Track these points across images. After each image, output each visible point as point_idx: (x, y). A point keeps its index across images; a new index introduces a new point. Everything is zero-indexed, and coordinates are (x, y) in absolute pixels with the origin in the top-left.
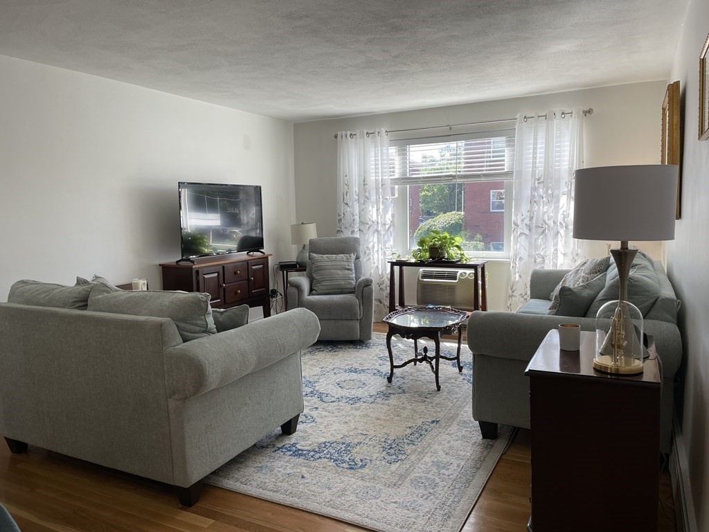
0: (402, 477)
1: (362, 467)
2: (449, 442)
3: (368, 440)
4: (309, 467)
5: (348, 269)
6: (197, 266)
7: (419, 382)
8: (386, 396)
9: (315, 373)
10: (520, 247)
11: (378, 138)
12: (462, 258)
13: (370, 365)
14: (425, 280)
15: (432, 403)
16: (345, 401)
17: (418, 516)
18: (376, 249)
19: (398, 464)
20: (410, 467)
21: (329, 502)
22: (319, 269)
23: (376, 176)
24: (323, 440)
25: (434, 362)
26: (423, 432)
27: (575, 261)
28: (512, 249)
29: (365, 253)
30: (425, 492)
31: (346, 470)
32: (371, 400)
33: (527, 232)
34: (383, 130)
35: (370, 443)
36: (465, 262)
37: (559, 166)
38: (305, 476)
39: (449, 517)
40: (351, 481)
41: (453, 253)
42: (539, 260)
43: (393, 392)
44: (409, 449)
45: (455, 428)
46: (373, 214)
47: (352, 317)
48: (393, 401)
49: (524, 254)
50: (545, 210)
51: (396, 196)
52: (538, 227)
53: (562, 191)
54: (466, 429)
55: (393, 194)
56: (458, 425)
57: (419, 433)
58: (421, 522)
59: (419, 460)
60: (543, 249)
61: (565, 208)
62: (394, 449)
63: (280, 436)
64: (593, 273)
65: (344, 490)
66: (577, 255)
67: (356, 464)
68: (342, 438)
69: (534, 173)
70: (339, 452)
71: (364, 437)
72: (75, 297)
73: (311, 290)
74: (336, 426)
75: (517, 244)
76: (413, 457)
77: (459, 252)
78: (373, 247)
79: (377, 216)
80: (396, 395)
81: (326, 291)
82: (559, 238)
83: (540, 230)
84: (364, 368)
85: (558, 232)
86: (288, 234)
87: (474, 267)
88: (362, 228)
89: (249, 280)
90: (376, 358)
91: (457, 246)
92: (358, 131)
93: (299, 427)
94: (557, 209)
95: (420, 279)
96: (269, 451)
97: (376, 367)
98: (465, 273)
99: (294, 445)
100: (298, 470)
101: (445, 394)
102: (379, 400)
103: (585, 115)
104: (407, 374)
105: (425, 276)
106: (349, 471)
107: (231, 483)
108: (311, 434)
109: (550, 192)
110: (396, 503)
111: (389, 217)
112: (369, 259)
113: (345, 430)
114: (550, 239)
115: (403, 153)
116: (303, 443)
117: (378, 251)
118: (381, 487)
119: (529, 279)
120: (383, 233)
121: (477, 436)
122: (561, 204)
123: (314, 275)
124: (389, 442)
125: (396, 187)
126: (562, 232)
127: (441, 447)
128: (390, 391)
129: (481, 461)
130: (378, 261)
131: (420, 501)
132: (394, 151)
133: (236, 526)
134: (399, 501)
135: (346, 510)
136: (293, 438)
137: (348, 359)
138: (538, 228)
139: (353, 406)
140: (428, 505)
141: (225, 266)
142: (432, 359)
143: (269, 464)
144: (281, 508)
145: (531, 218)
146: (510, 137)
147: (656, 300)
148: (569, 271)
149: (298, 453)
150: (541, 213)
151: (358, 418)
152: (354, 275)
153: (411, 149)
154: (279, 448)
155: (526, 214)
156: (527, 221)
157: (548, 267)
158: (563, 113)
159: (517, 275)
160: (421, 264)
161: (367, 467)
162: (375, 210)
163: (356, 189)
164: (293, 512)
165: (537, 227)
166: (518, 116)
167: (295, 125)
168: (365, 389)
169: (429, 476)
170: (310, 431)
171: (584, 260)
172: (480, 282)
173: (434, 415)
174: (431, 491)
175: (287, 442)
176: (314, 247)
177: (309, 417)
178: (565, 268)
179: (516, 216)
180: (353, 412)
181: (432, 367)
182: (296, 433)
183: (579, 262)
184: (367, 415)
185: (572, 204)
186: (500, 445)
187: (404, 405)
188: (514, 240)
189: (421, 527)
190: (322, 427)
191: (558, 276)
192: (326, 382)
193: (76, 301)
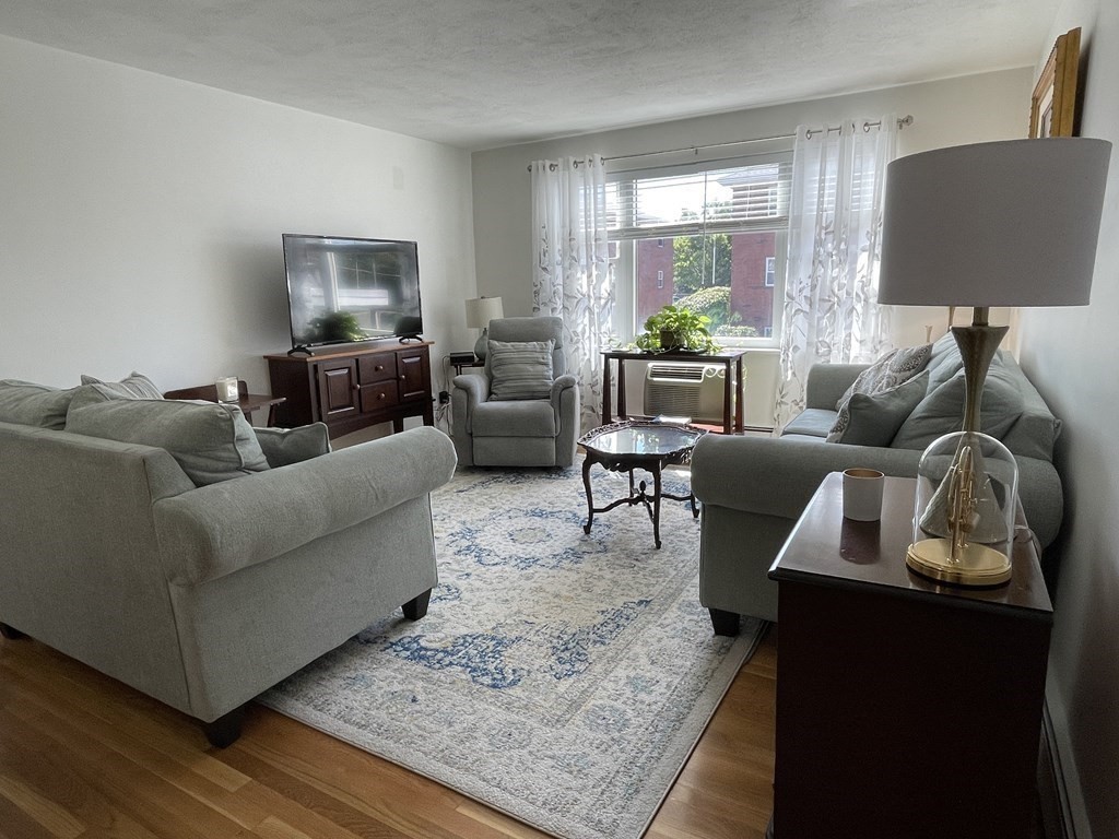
0: (574, 705)
1: (514, 683)
2: (659, 640)
3: (533, 632)
4: (429, 680)
5: (543, 364)
6: (314, 359)
7: (631, 534)
8: (577, 555)
9: (482, 517)
10: (795, 331)
11: (589, 170)
12: (708, 347)
13: (563, 505)
14: (655, 379)
15: (644, 568)
16: (513, 562)
17: (585, 787)
18: (587, 335)
19: (571, 680)
20: (590, 686)
21: (442, 751)
22: (501, 363)
23: (586, 228)
24: (464, 631)
25: (652, 504)
26: (622, 621)
27: (877, 351)
28: (783, 334)
29: (571, 340)
30: (606, 738)
31: (485, 689)
32: (553, 562)
33: (807, 308)
34: (598, 157)
35: (535, 639)
36: (712, 353)
37: (858, 207)
38: (419, 697)
39: (637, 791)
40: (490, 712)
41: (696, 339)
42: (822, 350)
43: (590, 549)
44: (593, 651)
45: (673, 615)
46: (582, 282)
47: (545, 434)
48: (586, 565)
49: (801, 341)
50: (834, 275)
51: (618, 256)
52: (824, 300)
53: (861, 246)
54: (691, 617)
55: (612, 253)
56: (679, 609)
57: (617, 620)
58: (587, 800)
59: (607, 672)
60: (830, 333)
61: (864, 272)
62: (570, 651)
63: (401, 621)
64: (905, 370)
65: (474, 728)
66: (880, 342)
67: (504, 678)
68: (493, 629)
69: (819, 218)
70: (482, 655)
71: (528, 627)
73: (490, 393)
74: (489, 607)
75: (790, 326)
76: (598, 668)
77: (705, 338)
78: (584, 333)
79: (589, 286)
80: (592, 556)
81: (509, 396)
82: (855, 318)
83: (827, 305)
84: (555, 510)
85: (853, 308)
86: (462, 313)
87: (726, 361)
88: (567, 304)
89: (398, 378)
90: (575, 494)
91: (701, 329)
92: (560, 160)
93: (432, 607)
94: (852, 273)
95: (649, 378)
96: (374, 650)
97: (571, 509)
98: (715, 370)
99: (416, 640)
100: (410, 687)
101: (668, 554)
102: (566, 564)
103: (901, 126)
104: (615, 520)
105: (655, 374)
106: (490, 692)
107: (299, 708)
108: (448, 620)
109: (843, 246)
110: (552, 758)
111: (606, 286)
112: (578, 348)
113: (501, 613)
114: (841, 318)
115: (627, 192)
116: (430, 636)
117: (589, 337)
118: (536, 725)
119: (807, 378)
120: (596, 310)
121: (705, 628)
122: (859, 267)
123: (494, 372)
124: (566, 638)
125: (618, 243)
126: (859, 307)
127: (645, 649)
128: (585, 548)
129: (709, 676)
130: (590, 351)
131: (594, 755)
132: (614, 189)
133: (281, 791)
134: (557, 753)
135: (467, 770)
136: (418, 628)
137: (535, 495)
138: (823, 303)
139: (524, 572)
140: (607, 764)
141: (360, 359)
142: (650, 499)
143: (368, 674)
144: (364, 760)
145: (813, 287)
146: (786, 164)
147: (1017, 420)
148: (868, 367)
149: (419, 655)
150: (829, 278)
151: (526, 595)
152: (551, 372)
153: (639, 186)
154: (392, 644)
155: (807, 282)
156: (807, 292)
157: (836, 360)
158: (866, 125)
159: (790, 372)
160: (648, 356)
161: (520, 684)
162: (585, 277)
163: (558, 246)
164: (381, 769)
165: (822, 300)
166: (797, 130)
167: (474, 155)
168: (548, 543)
169: (618, 705)
170: (447, 615)
171: (891, 350)
172: (734, 383)
173: (645, 589)
174: (616, 735)
175: (407, 633)
176: (496, 332)
177: (454, 590)
178: (861, 362)
179: (791, 283)
180: (522, 582)
181: (650, 512)
182: (426, 617)
183: (882, 354)
184: (541, 589)
185: (877, 266)
186: (742, 647)
187: (601, 573)
188: (787, 318)
189: (585, 811)
190: (468, 608)
191: (849, 375)
192: (493, 531)
193: (51, 416)
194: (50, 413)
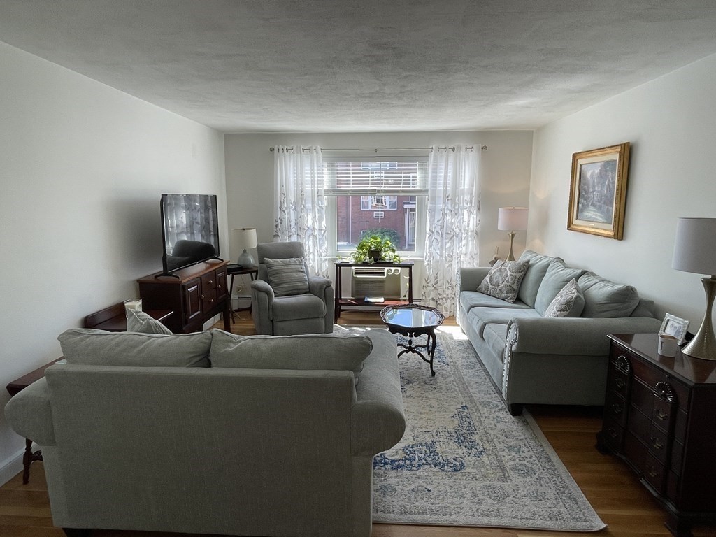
1: (463, 466)
2: (495, 425)
3: (435, 436)
5: (302, 272)
6: (184, 281)
11: (315, 154)
15: (441, 389)
17: (554, 504)
20: (496, 457)
23: (312, 187)
26: (468, 420)
30: (534, 479)
31: (454, 473)
33: (439, 238)
35: (442, 440)
38: (429, 488)
44: (475, 439)
45: (485, 411)
46: (309, 220)
47: (319, 315)
50: (452, 221)
52: (448, 234)
54: (494, 410)
56: (483, 407)
57: (465, 420)
59: (494, 448)
60: (451, 250)
62: (466, 442)
67: (455, 465)
69: (444, 191)
71: (429, 434)
72: (192, 353)
75: (431, 247)
78: (309, 249)
81: (285, 293)
83: (450, 236)
87: (409, 266)
88: (300, 233)
92: (294, 146)
94: (461, 220)
95: (354, 276)
98: (391, 270)
103: (482, 151)
105: (357, 273)
106: (458, 474)
110: (525, 496)
111: (324, 224)
114: (457, 243)
115: (332, 169)
120: (318, 237)
121: (505, 414)
123: (271, 279)
124: (455, 435)
125: (326, 197)
127: (495, 431)
131: (540, 489)
132: (326, 166)
140: (549, 491)
141: (202, 278)
146: (422, 162)
152: (306, 277)
158: (466, 148)
159: (431, 271)
161: (466, 465)
162: (311, 217)
163: (291, 198)
167: (225, 135)
169: (519, 462)
173: (456, 400)
174: (536, 476)
187: (424, 395)
188: (429, 242)
193: (193, 357)
194: (192, 355)
